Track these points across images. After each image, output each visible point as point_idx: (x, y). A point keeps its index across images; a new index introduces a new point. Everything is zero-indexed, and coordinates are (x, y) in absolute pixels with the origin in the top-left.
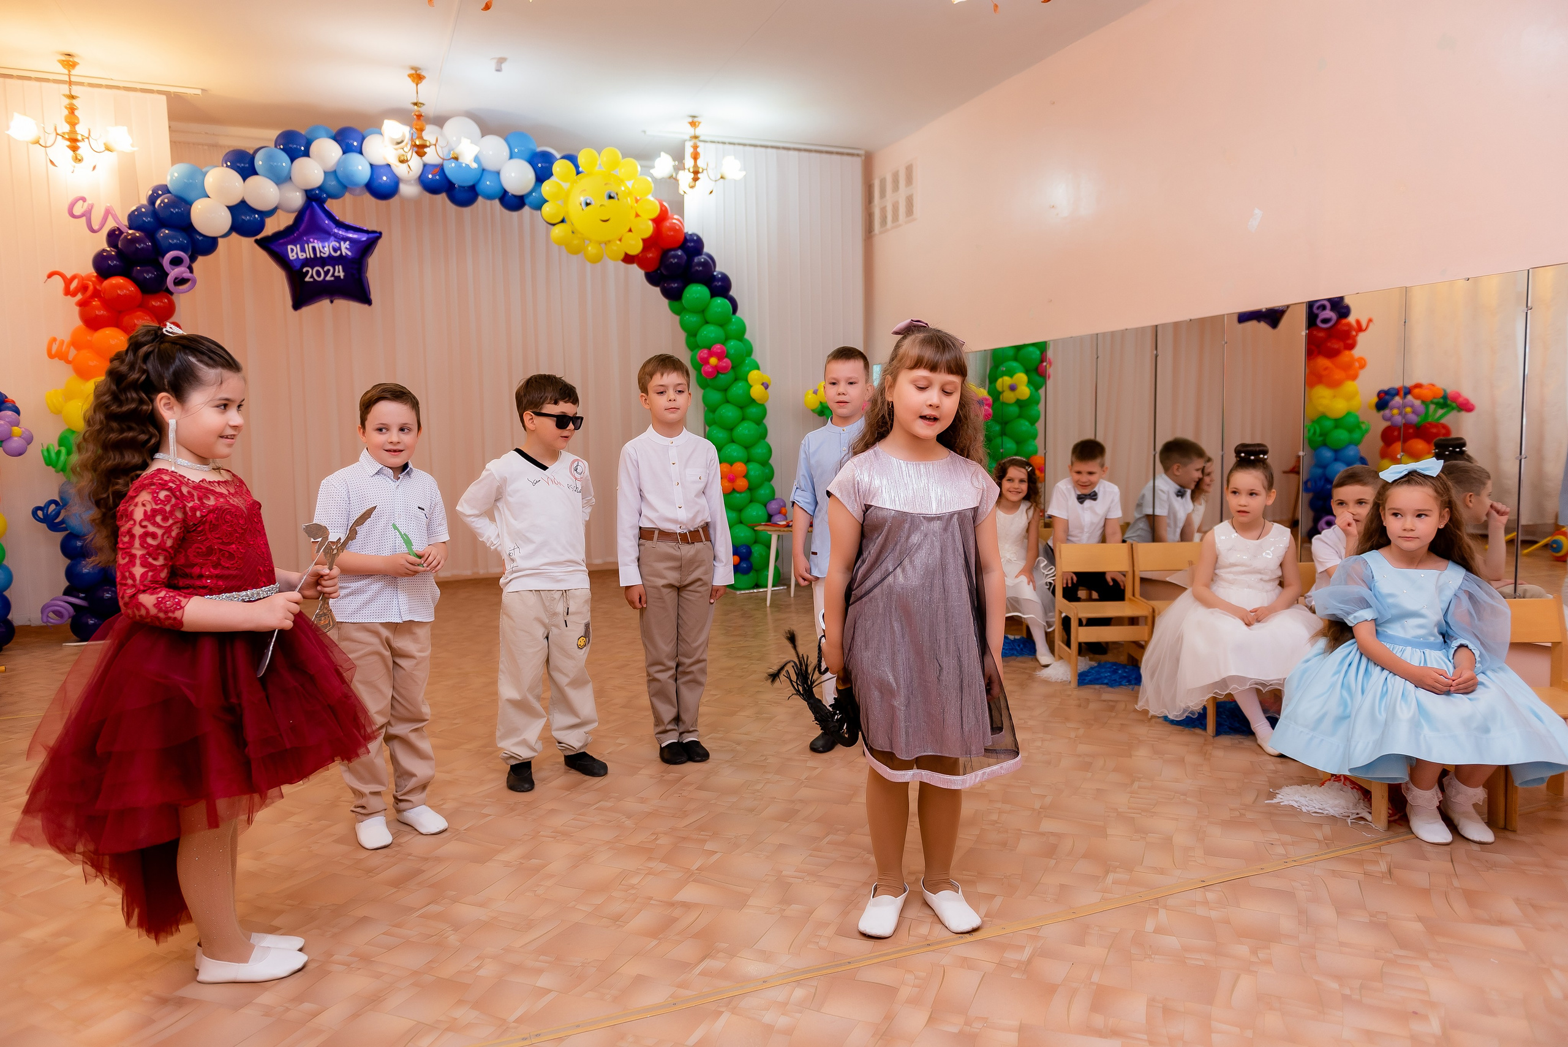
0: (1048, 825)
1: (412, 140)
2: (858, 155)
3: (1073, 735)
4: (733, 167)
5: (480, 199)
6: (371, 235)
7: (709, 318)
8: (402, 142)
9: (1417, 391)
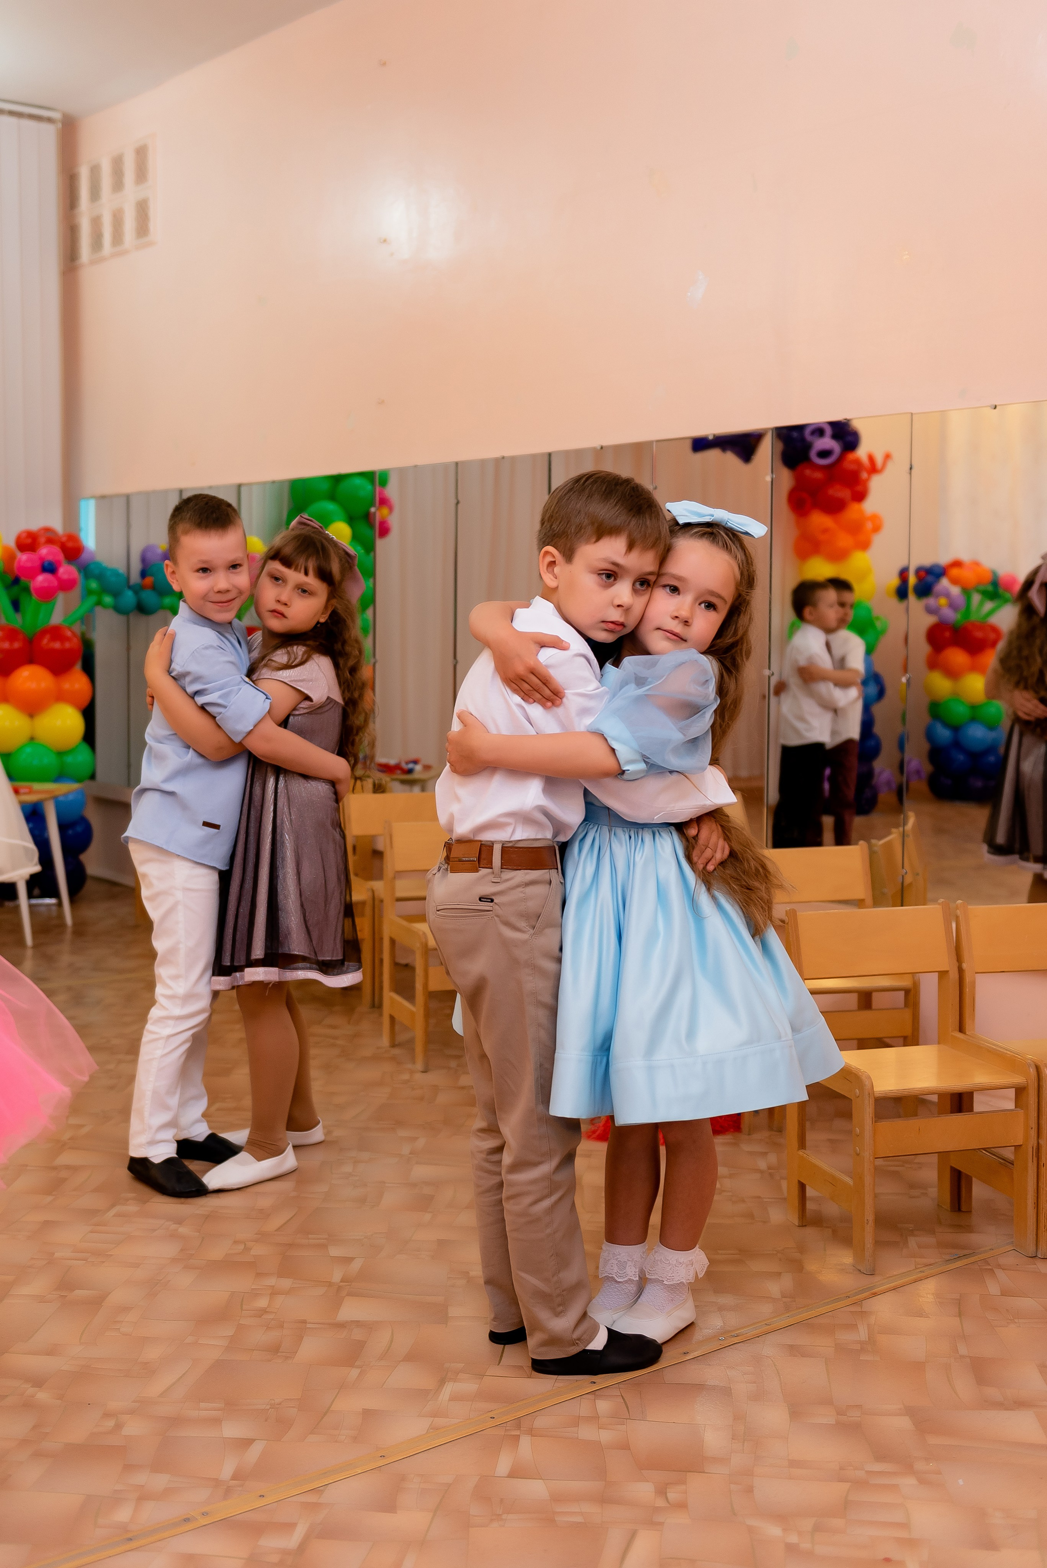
0: (351, 1311)
2: (49, 120)
3: (406, 1150)
9: (955, 572)
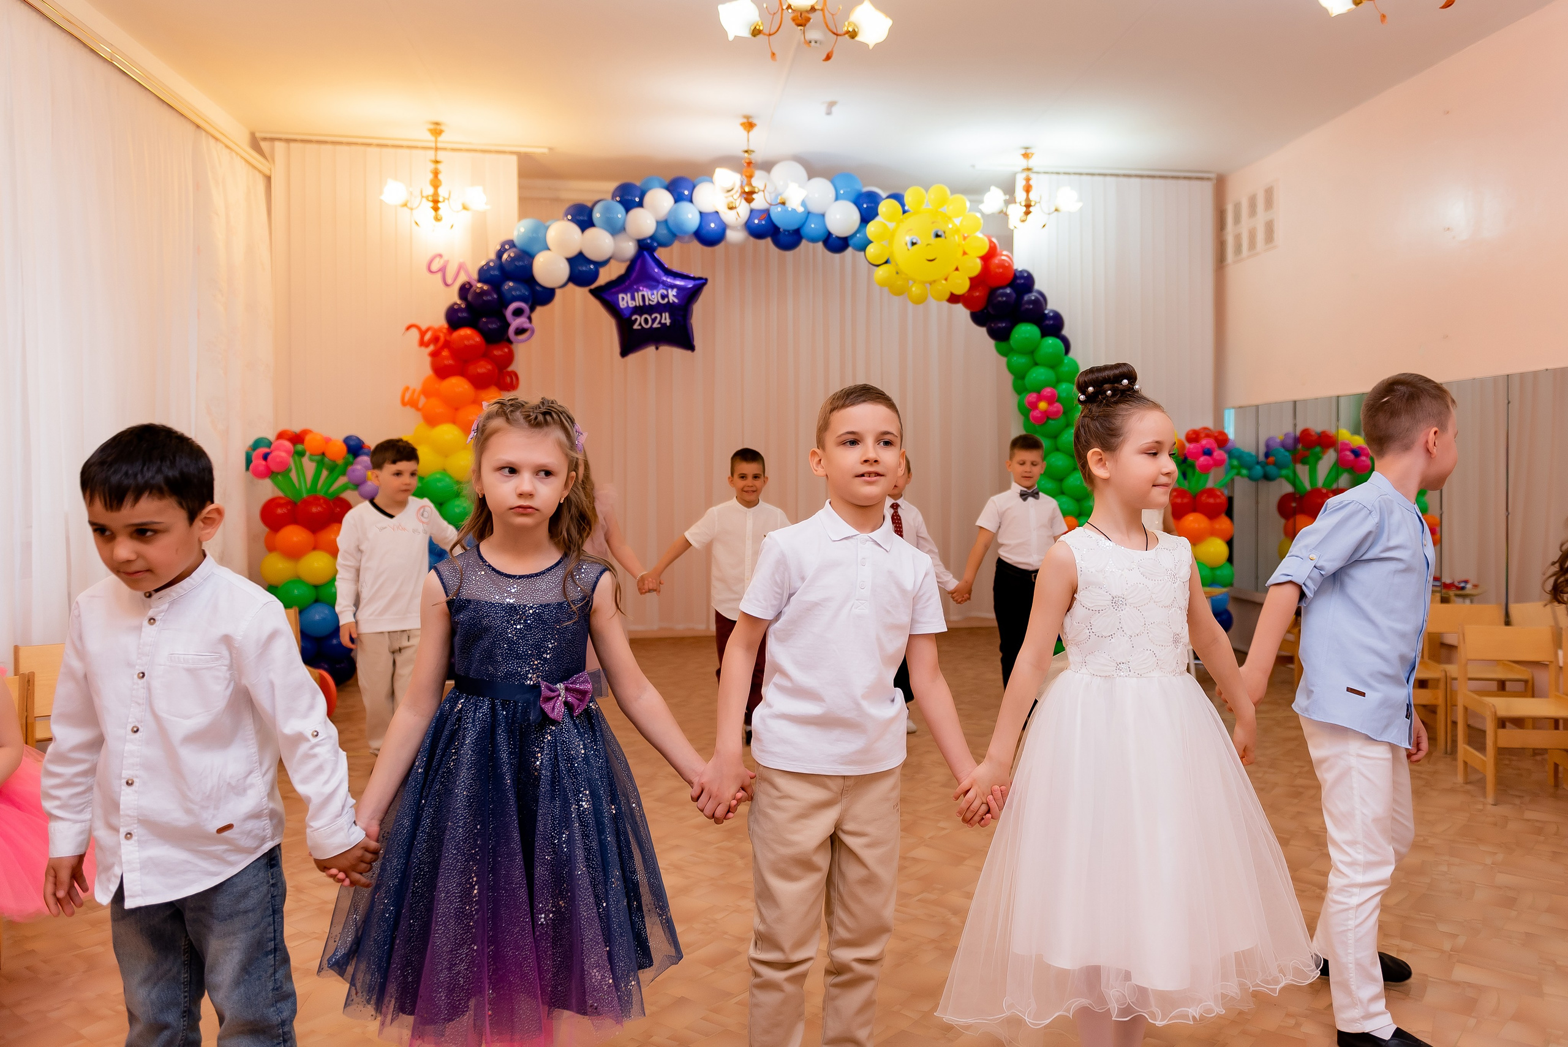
1: (742, 187)
2: (1208, 179)
4: (1069, 198)
5: (804, 243)
6: (698, 282)
7: (1038, 360)
8: (732, 189)
